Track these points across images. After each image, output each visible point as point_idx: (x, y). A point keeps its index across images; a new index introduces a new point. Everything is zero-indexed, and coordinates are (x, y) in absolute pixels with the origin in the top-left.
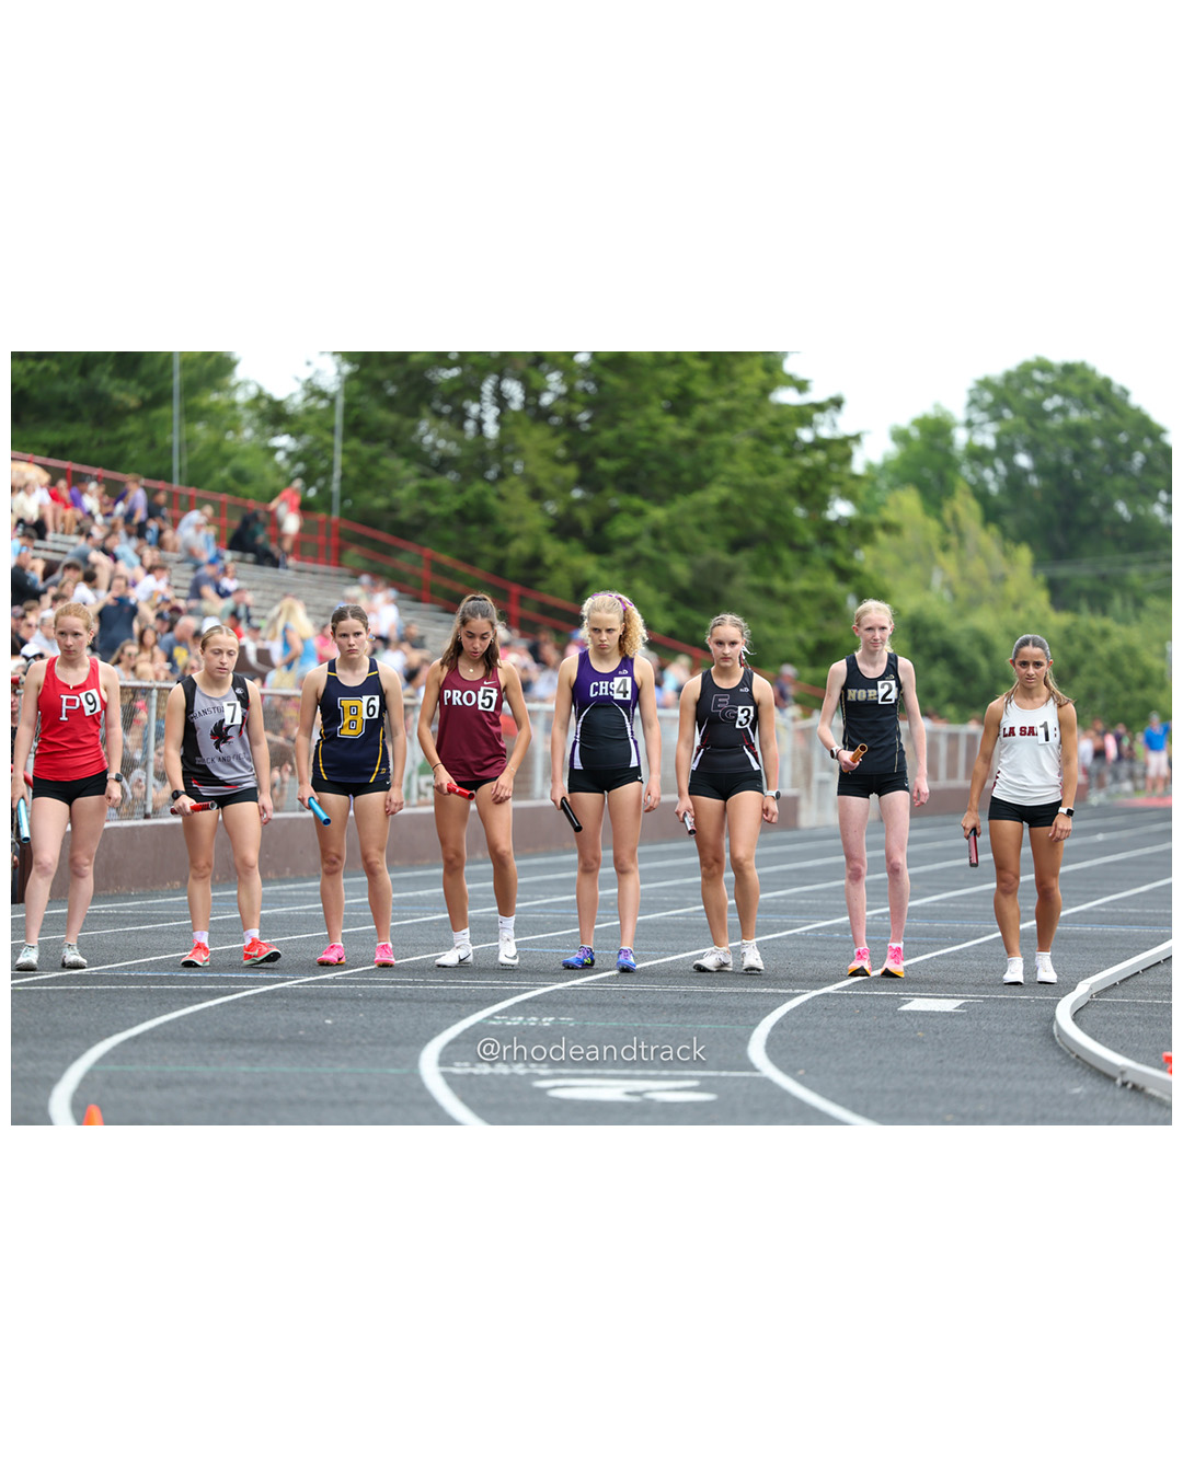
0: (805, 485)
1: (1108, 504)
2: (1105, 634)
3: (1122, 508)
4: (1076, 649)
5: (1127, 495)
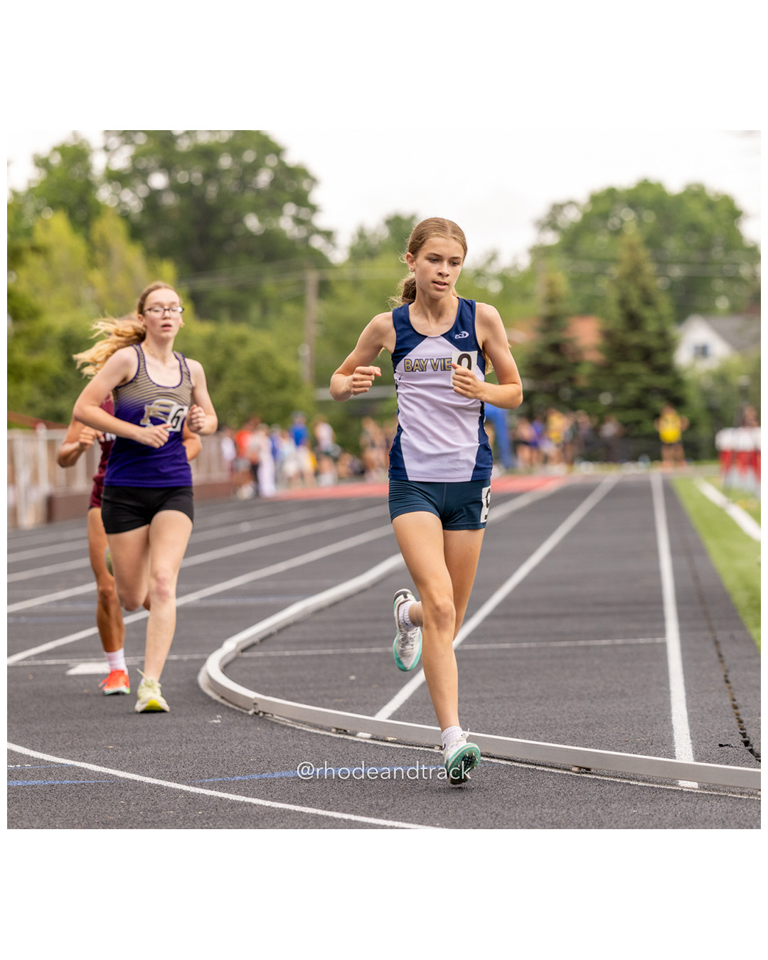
2: (242, 341)
3: (252, 223)
4: (218, 357)
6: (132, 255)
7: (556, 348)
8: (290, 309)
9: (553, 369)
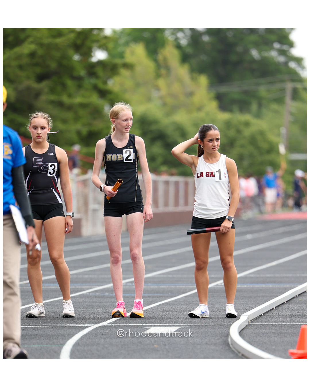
0: (79, 42)
1: (247, 51)
2: (247, 124)
3: (255, 53)
4: (232, 133)
5: (256, 45)
6: (182, 70)
8: (275, 106)
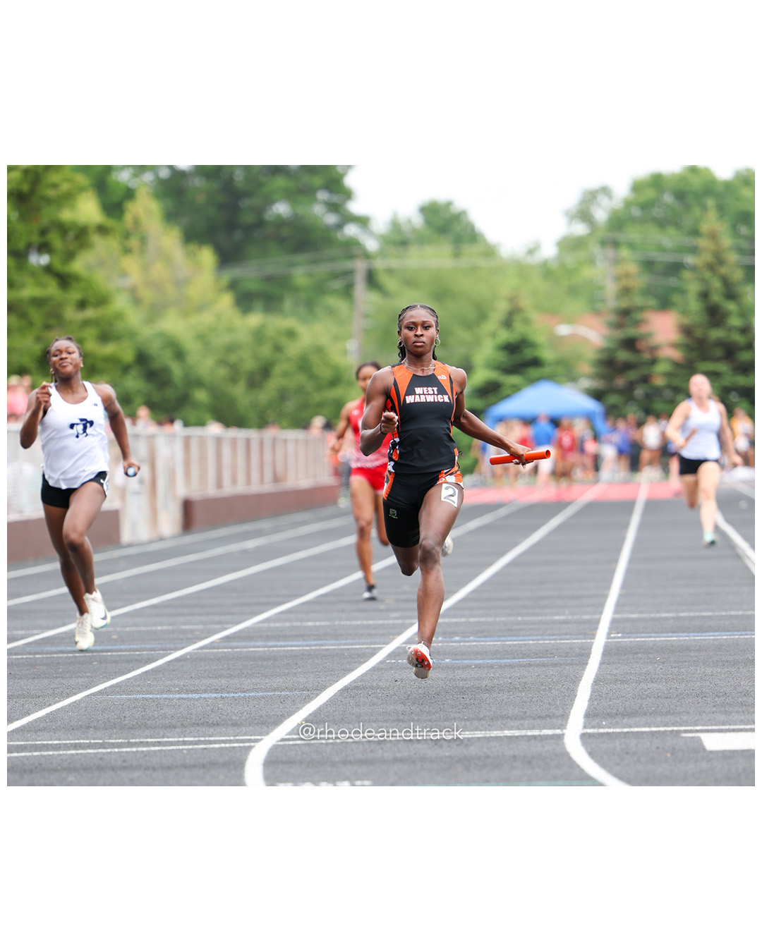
4: (266, 351)
6: (168, 240)
7: (630, 344)
9: (628, 366)
